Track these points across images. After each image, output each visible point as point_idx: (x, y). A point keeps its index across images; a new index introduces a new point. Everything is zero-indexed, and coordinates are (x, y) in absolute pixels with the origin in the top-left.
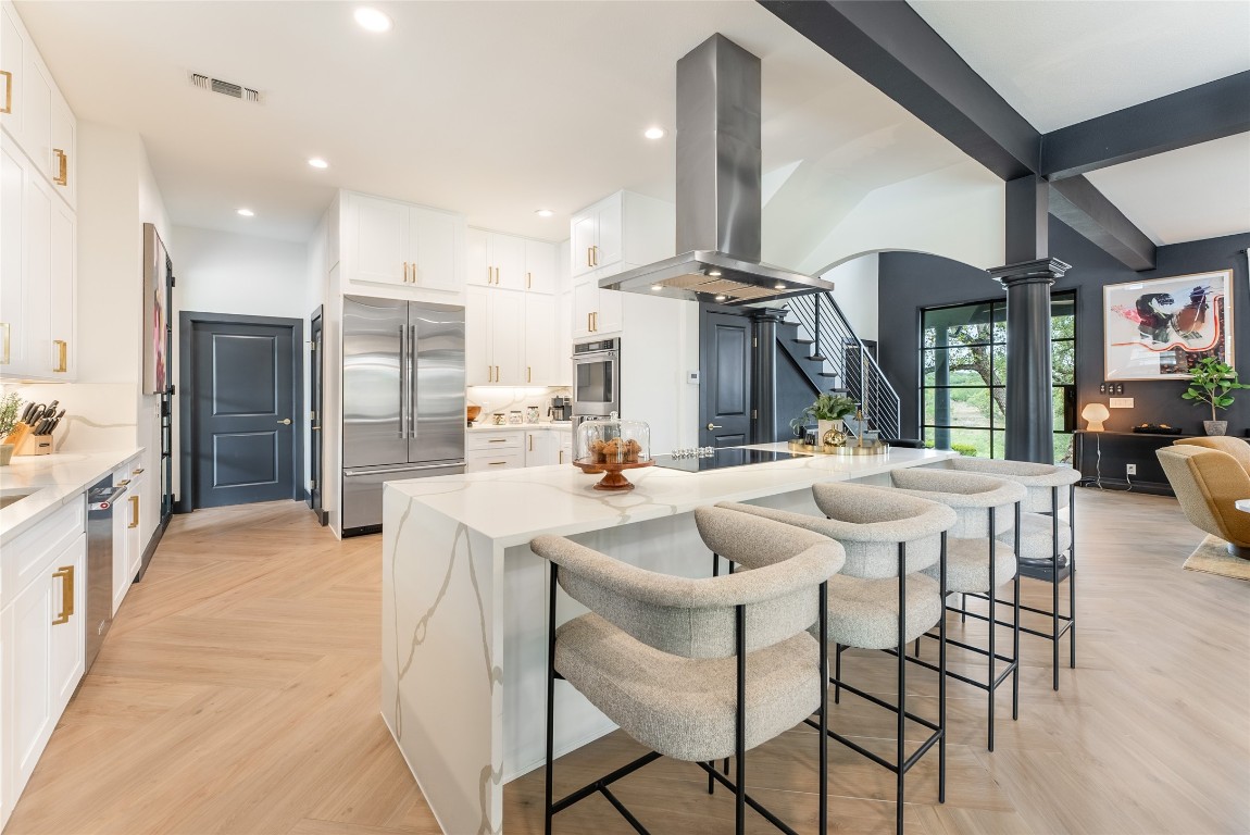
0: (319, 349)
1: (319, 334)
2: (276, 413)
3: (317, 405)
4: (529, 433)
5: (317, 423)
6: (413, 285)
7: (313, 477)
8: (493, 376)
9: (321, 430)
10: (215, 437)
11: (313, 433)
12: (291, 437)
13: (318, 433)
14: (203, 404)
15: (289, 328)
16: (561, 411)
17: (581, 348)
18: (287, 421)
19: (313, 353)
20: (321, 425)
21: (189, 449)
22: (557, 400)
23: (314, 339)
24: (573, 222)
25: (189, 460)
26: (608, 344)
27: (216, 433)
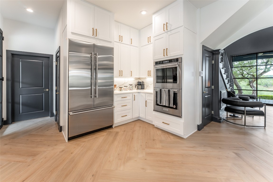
0: (58, 64)
1: (58, 59)
2: (44, 87)
3: (58, 84)
4: (133, 94)
5: (58, 91)
6: (96, 37)
7: (56, 110)
8: (121, 74)
9: (59, 94)
10: (21, 96)
11: (56, 95)
12: (49, 96)
13: (58, 95)
14: (16, 84)
15: (48, 57)
16: (140, 86)
17: (157, 63)
18: (47, 90)
19: (56, 66)
20: (59, 92)
21: (10, 101)
22: (139, 82)
23: (57, 61)
24: (154, 16)
25: (10, 105)
26: (177, 60)
27: (21, 95)
